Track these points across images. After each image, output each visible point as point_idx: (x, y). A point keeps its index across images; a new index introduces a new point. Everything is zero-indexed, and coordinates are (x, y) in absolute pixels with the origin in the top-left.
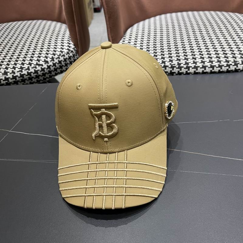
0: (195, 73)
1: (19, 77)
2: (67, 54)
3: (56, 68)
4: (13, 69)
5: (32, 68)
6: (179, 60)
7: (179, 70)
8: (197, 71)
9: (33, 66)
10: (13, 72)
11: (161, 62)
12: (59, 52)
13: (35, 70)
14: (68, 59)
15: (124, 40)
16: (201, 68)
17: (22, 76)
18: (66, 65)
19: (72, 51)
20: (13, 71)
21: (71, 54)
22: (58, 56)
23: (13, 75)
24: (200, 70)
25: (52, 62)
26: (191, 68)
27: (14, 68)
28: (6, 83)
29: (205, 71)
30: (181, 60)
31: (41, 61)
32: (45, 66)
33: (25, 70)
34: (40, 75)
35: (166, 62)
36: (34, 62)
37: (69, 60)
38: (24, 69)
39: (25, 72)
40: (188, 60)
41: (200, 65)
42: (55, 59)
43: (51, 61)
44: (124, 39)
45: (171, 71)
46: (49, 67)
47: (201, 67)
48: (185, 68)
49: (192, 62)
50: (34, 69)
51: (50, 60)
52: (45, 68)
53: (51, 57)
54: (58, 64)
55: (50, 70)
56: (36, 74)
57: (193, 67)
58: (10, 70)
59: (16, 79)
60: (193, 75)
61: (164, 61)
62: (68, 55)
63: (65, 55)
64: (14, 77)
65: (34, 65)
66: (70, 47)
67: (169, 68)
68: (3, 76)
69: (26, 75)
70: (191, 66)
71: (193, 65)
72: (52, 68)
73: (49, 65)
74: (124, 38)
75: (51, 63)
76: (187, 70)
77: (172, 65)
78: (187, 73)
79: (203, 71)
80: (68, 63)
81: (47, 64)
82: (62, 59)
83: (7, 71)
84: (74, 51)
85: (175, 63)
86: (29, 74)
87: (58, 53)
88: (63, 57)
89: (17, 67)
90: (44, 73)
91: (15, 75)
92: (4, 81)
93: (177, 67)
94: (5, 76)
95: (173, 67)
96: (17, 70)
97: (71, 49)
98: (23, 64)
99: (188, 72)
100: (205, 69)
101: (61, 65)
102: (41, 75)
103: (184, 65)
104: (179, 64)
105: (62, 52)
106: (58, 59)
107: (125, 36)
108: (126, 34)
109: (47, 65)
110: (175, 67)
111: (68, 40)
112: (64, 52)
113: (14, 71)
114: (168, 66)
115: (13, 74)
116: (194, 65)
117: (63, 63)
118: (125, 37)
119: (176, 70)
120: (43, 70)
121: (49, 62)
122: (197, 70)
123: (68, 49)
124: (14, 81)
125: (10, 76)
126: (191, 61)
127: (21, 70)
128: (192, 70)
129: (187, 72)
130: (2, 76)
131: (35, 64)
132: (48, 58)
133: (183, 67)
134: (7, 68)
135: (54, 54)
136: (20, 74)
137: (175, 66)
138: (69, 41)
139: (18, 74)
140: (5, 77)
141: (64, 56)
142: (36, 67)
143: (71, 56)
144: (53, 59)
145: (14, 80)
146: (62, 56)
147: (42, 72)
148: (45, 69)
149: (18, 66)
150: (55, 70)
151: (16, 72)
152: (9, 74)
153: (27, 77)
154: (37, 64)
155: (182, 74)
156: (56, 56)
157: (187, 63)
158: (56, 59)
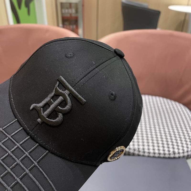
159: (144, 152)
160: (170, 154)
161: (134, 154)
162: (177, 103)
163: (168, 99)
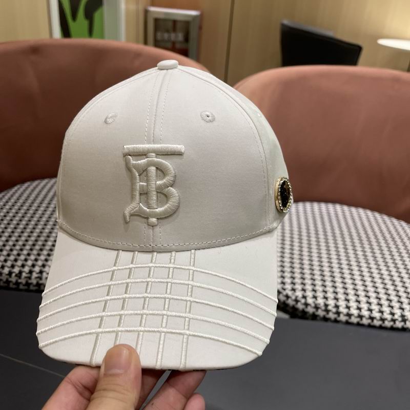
159: (338, 313)
160: (394, 321)
161: (314, 317)
162: (404, 224)
163: (384, 215)
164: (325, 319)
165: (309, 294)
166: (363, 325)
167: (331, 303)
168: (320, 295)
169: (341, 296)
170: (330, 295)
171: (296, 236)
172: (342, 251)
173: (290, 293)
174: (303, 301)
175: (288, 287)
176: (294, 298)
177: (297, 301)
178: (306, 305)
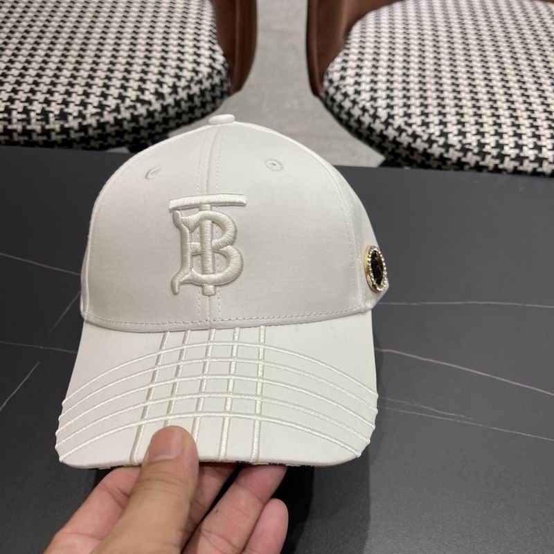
0: (516, 172)
1: (95, 129)
2: (207, 79)
3: (180, 111)
4: (81, 108)
5: (127, 108)
6: (482, 134)
7: (478, 158)
8: (521, 168)
9: (128, 102)
10: (81, 115)
11: (438, 133)
12: (189, 71)
13: (132, 114)
14: (210, 91)
15: (346, 58)
16: (531, 162)
17: (101, 125)
18: (203, 105)
19: (219, 72)
20: (80, 112)
21: (217, 80)
22: (187, 81)
23: (80, 124)
24: (528, 166)
25: (174, 96)
26: (507, 159)
27: (84, 104)
28: (63, 140)
29: (539, 170)
30: (487, 135)
31: (147, 93)
32: (156, 106)
33: (110, 112)
34: (142, 128)
35: (450, 136)
36: (132, 94)
37: (212, 93)
38: (108, 109)
39: (108, 117)
40: (502, 137)
41: (530, 153)
42: (180, 90)
43: (170, 94)
44: (347, 55)
45: (459, 159)
46: (165, 109)
47: (532, 158)
48: (493, 157)
49: (512, 145)
50: (132, 111)
51: (169, 90)
52: (155, 111)
53: (171, 84)
54: (186, 102)
55: (167, 117)
56: (133, 125)
57: (513, 156)
58: (73, 109)
59: (86, 132)
60: (509, 176)
61: (445, 130)
62: (210, 81)
63: (204, 80)
64: (83, 128)
65: (132, 101)
66: (214, 60)
67: (457, 150)
68: (57, 122)
69: (112, 126)
70: (508, 153)
71: (513, 153)
72: (172, 112)
73: (165, 103)
74: (346, 51)
75: (170, 100)
76: (497, 161)
77: (463, 145)
78: (496, 170)
79: (535, 169)
80: (207, 102)
81: (161, 101)
82: (195, 89)
83: (66, 110)
84: (224, 72)
85: (472, 139)
86: (118, 122)
87: (187, 74)
88: (199, 86)
89: (91, 104)
90: (153, 122)
91: (85, 123)
92: (58, 134)
93: (476, 150)
94: (62, 122)
95: (465, 150)
96: (91, 110)
97: (218, 66)
98: (104, 96)
99: (501, 166)
100: (541, 166)
101: (193, 105)
102: (146, 126)
103: (493, 148)
104: (481, 145)
105: (197, 72)
106: (187, 91)
107: (348, 46)
108: (349, 42)
109: (162, 105)
110: (471, 150)
111: (210, 41)
112: (202, 72)
113: (84, 112)
114: (452, 146)
115: (80, 120)
116: (517, 151)
117: (197, 101)
118: (349, 49)
119: (471, 159)
120: (150, 114)
121: (167, 96)
122: (521, 164)
123: (211, 67)
124: (82, 138)
125: (73, 123)
126: (509, 141)
127: (99, 110)
128: (509, 164)
129: (496, 166)
130: (54, 123)
131: (134, 98)
132: (165, 86)
133: (489, 153)
134: (66, 103)
135: (178, 77)
136: (98, 121)
137: (471, 147)
138: (213, 44)
139: (92, 121)
140: (62, 127)
141: (200, 82)
142: (134, 107)
143: (216, 85)
144: (175, 89)
145: (82, 134)
146: (196, 84)
147: (149, 120)
148: (156, 115)
149: (94, 100)
150: (179, 115)
151: (88, 116)
152: (70, 118)
153: (113, 129)
154: (138, 100)
155: (485, 170)
156: (183, 83)
157: (499, 146)
158: (184, 89)
164: (478, 168)
165: (453, 129)
166: (542, 174)
167: (490, 140)
168: (471, 129)
169: (507, 129)
170: (489, 129)
171: (429, 43)
172: (508, 62)
173: (419, 130)
174: (441, 141)
175: (417, 120)
176: (425, 137)
177: (430, 142)
178: (447, 146)
